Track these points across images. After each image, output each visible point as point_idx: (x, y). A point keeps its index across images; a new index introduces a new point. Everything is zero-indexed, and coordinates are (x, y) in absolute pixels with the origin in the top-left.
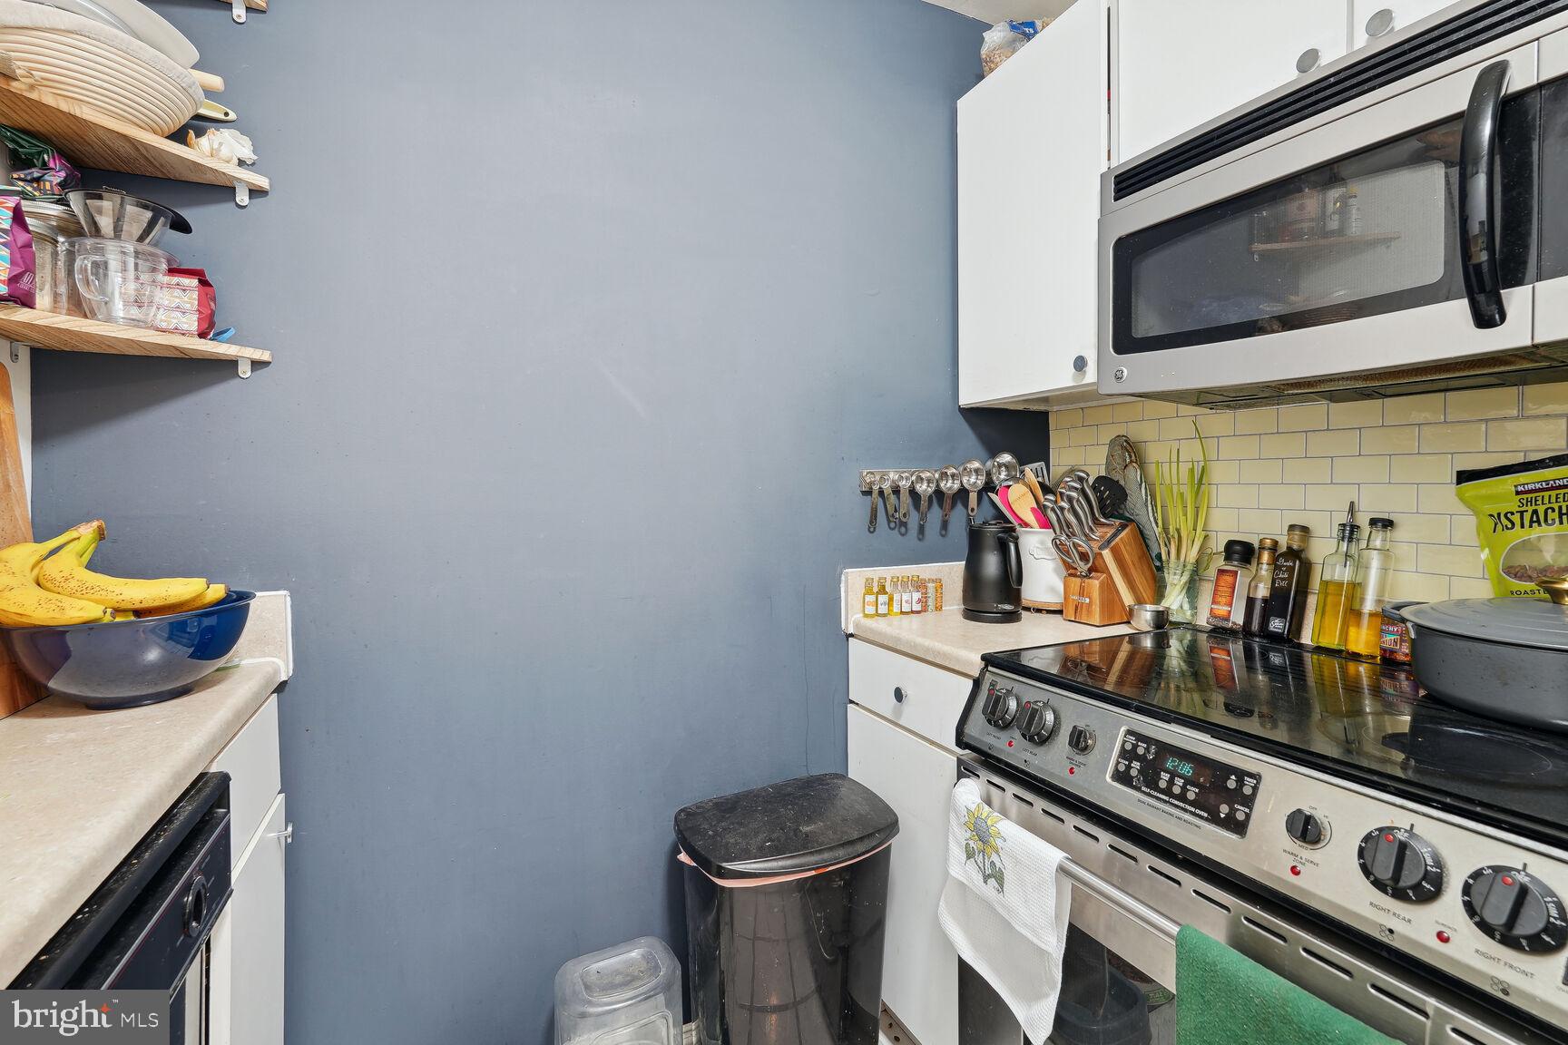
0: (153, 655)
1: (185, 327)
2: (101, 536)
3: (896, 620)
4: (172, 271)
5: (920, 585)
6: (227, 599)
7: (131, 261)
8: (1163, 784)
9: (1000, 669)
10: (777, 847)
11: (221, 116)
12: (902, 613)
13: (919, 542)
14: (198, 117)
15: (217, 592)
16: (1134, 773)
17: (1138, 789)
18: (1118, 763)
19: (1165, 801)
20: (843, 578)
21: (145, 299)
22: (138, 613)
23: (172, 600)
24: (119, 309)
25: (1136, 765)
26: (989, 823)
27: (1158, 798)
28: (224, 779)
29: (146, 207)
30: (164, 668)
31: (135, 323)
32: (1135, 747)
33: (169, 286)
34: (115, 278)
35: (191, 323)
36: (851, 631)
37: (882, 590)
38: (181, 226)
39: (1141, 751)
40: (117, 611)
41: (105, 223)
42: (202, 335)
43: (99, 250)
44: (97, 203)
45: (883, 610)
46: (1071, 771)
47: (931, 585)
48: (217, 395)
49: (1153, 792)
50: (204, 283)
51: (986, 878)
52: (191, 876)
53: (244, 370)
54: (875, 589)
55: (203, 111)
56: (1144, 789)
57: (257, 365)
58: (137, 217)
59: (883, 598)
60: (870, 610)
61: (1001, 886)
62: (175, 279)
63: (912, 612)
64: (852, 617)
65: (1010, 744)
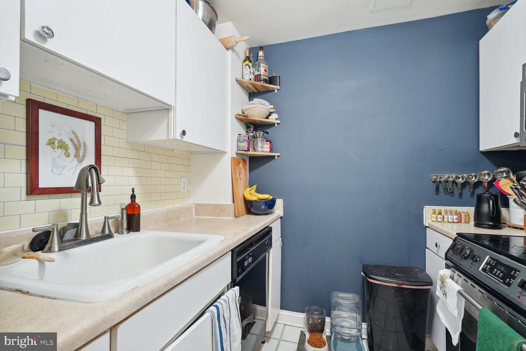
0: (263, 207)
1: (268, 151)
2: (257, 187)
3: (445, 224)
4: (266, 141)
5: (459, 214)
6: (272, 199)
7: (261, 141)
8: (494, 272)
9: (461, 237)
10: (386, 276)
11: (273, 111)
12: (448, 222)
13: (459, 199)
14: (271, 112)
15: (271, 197)
16: (487, 269)
17: (487, 273)
18: (484, 266)
19: (493, 277)
20: (424, 208)
21: (262, 147)
22: (261, 200)
23: (265, 198)
24: (259, 149)
25: (489, 266)
26: (444, 279)
27: (491, 276)
28: (271, 228)
29: (263, 132)
30: (264, 210)
31: (262, 151)
32: (490, 261)
33: (266, 144)
34: (259, 144)
35: (268, 150)
36: (427, 225)
37: (440, 213)
38: (267, 133)
39: (491, 263)
40: (259, 199)
41: (258, 135)
42: (270, 152)
43: (257, 140)
44: (257, 132)
45: (439, 220)
46: (471, 267)
47: (463, 215)
48: (272, 162)
49: (490, 274)
50: (271, 142)
51: (444, 295)
52: (266, 240)
53: (276, 157)
54: (437, 213)
55: (271, 111)
56: (489, 273)
57: (278, 156)
58: (262, 133)
59: (439, 216)
60: (434, 219)
61: (446, 296)
62: (266, 143)
63: (453, 222)
64: (427, 221)
65: (457, 259)
